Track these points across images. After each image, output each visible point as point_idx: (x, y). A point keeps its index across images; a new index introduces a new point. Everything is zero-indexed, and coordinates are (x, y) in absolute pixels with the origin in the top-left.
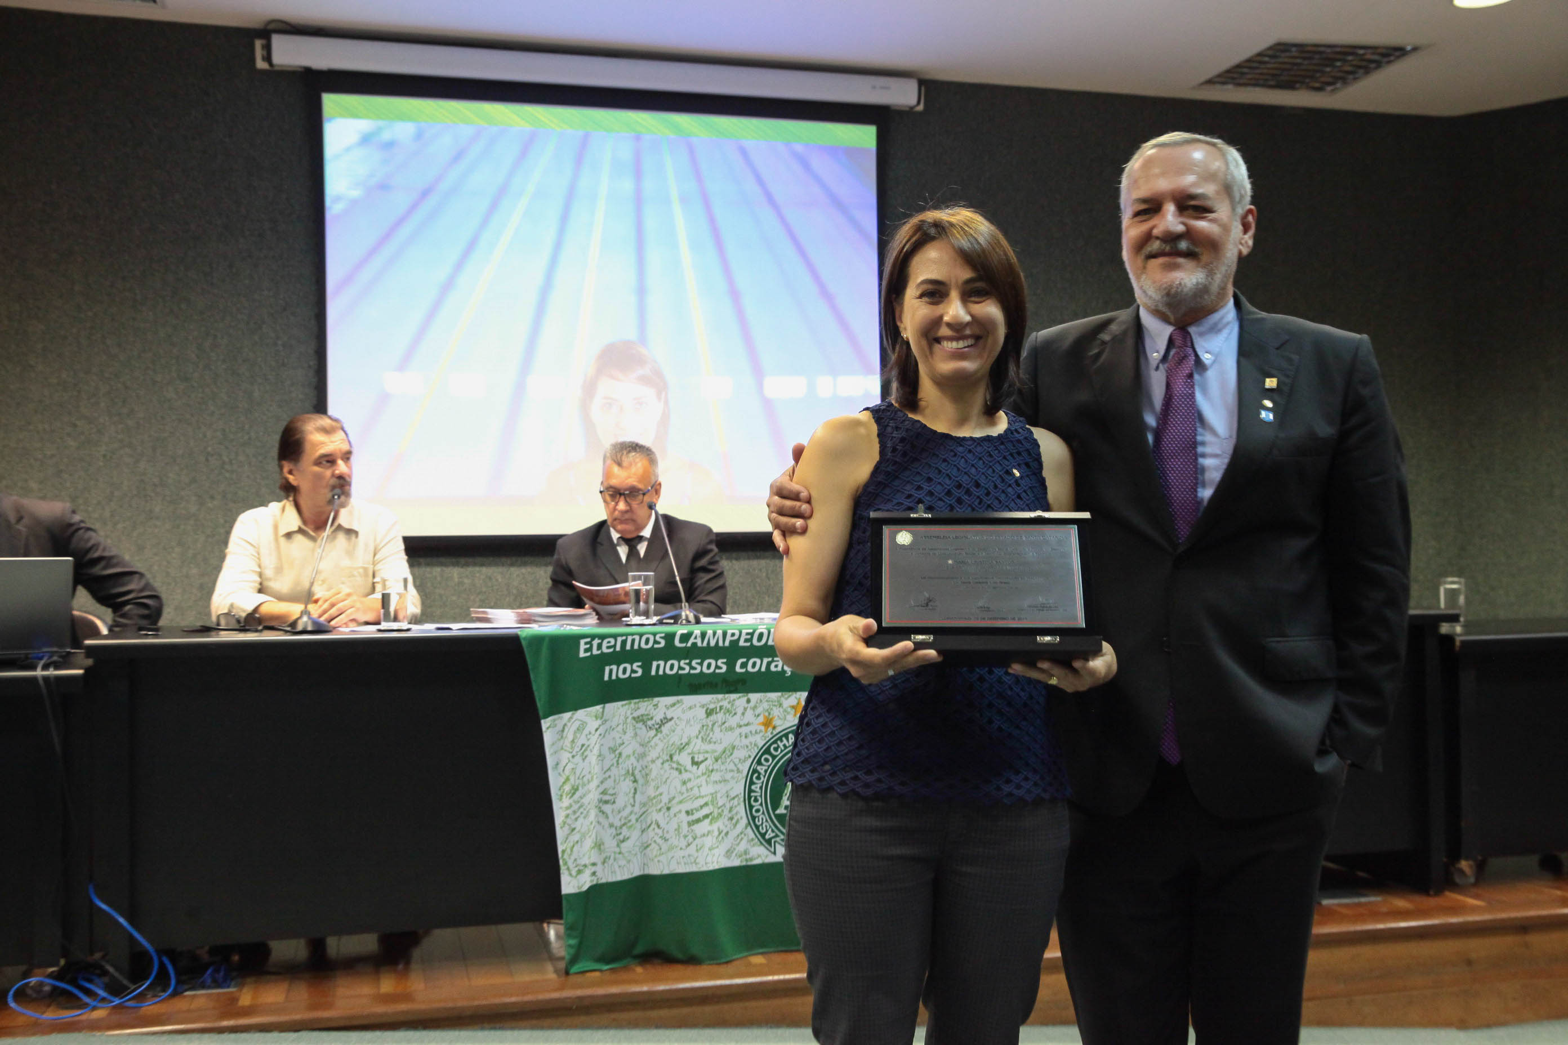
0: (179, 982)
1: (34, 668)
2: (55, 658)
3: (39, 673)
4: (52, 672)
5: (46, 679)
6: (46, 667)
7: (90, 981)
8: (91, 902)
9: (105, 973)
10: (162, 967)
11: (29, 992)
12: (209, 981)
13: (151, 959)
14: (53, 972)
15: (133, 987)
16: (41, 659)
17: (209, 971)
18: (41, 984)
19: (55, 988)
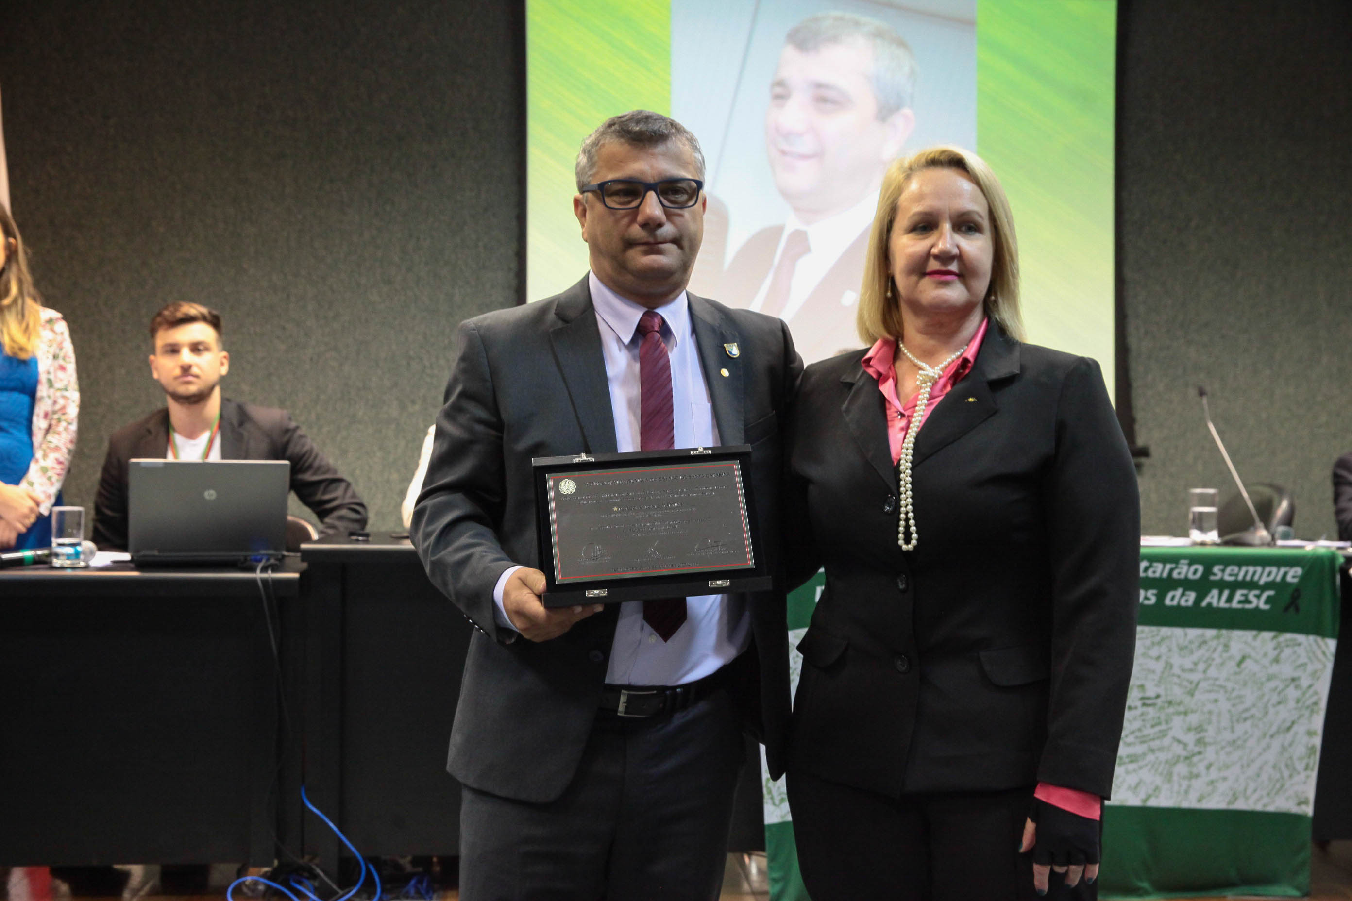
0: (383, 891)
1: (252, 570)
2: (272, 561)
3: (258, 575)
4: (270, 575)
5: (265, 581)
6: (264, 570)
7: (300, 883)
8: (303, 805)
9: (315, 876)
10: (369, 872)
11: (245, 890)
12: (413, 892)
13: (358, 863)
14: (266, 873)
15: (341, 892)
16: (260, 561)
17: (413, 882)
18: (256, 883)
19: (268, 887)
